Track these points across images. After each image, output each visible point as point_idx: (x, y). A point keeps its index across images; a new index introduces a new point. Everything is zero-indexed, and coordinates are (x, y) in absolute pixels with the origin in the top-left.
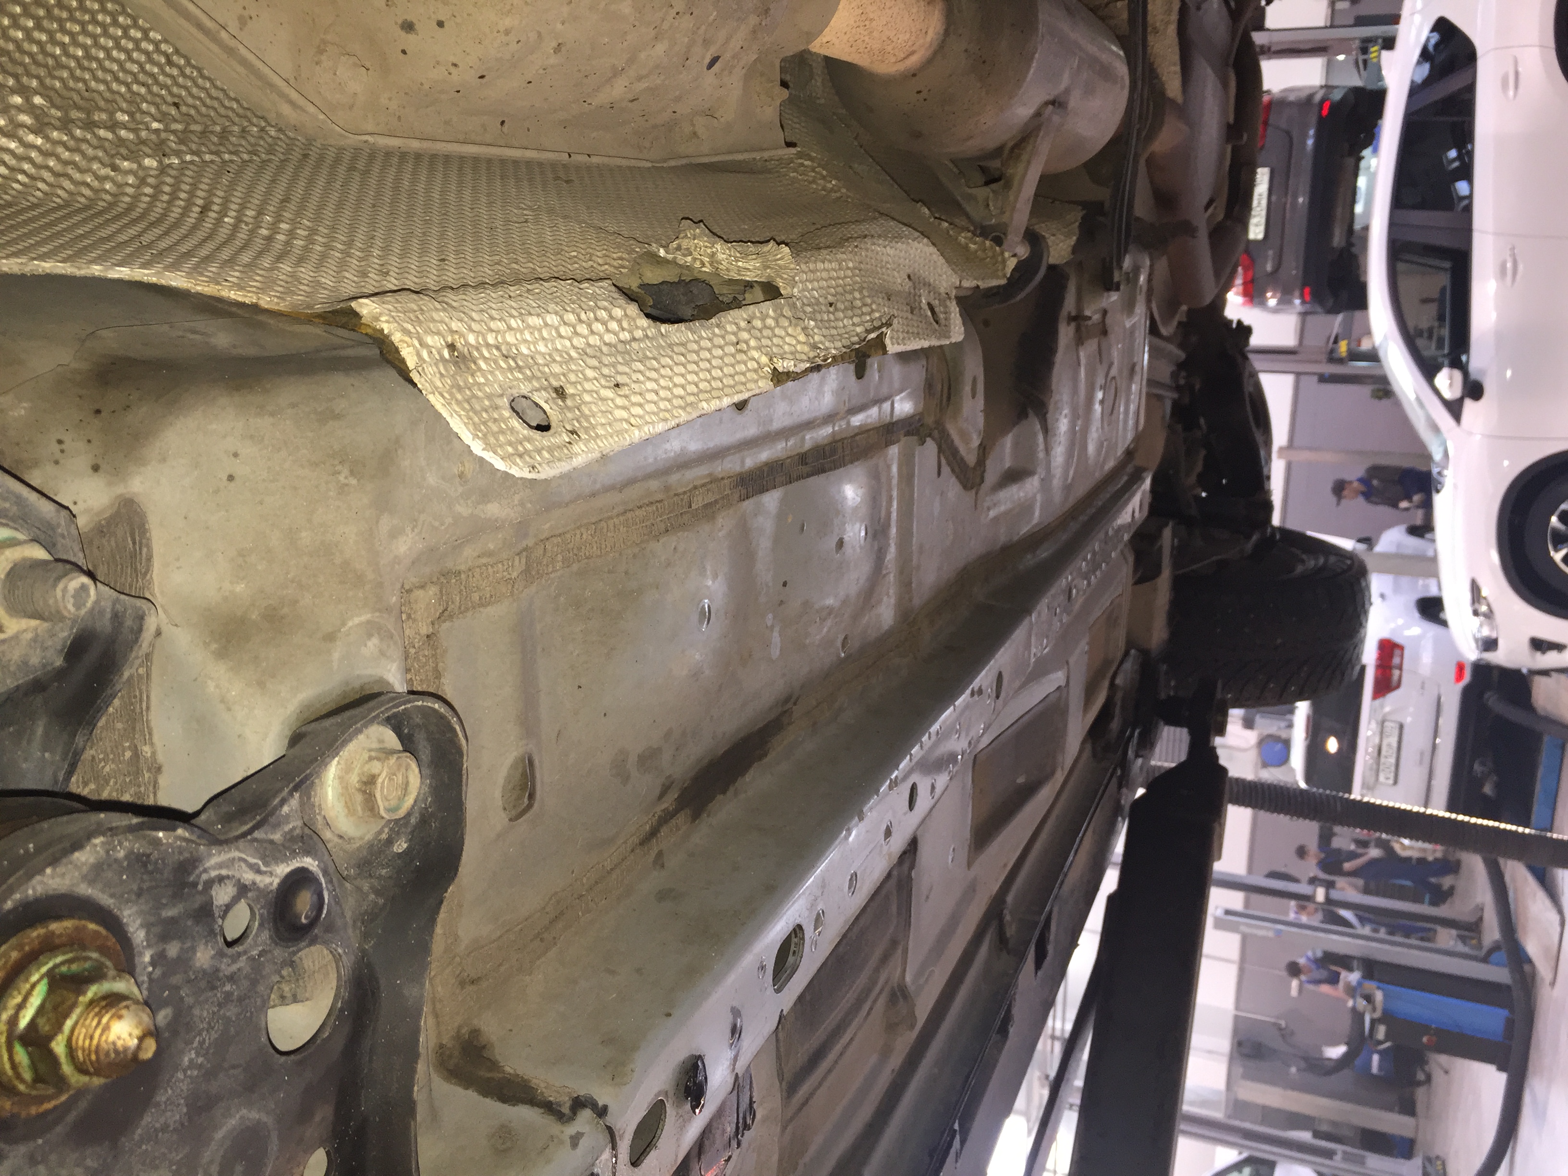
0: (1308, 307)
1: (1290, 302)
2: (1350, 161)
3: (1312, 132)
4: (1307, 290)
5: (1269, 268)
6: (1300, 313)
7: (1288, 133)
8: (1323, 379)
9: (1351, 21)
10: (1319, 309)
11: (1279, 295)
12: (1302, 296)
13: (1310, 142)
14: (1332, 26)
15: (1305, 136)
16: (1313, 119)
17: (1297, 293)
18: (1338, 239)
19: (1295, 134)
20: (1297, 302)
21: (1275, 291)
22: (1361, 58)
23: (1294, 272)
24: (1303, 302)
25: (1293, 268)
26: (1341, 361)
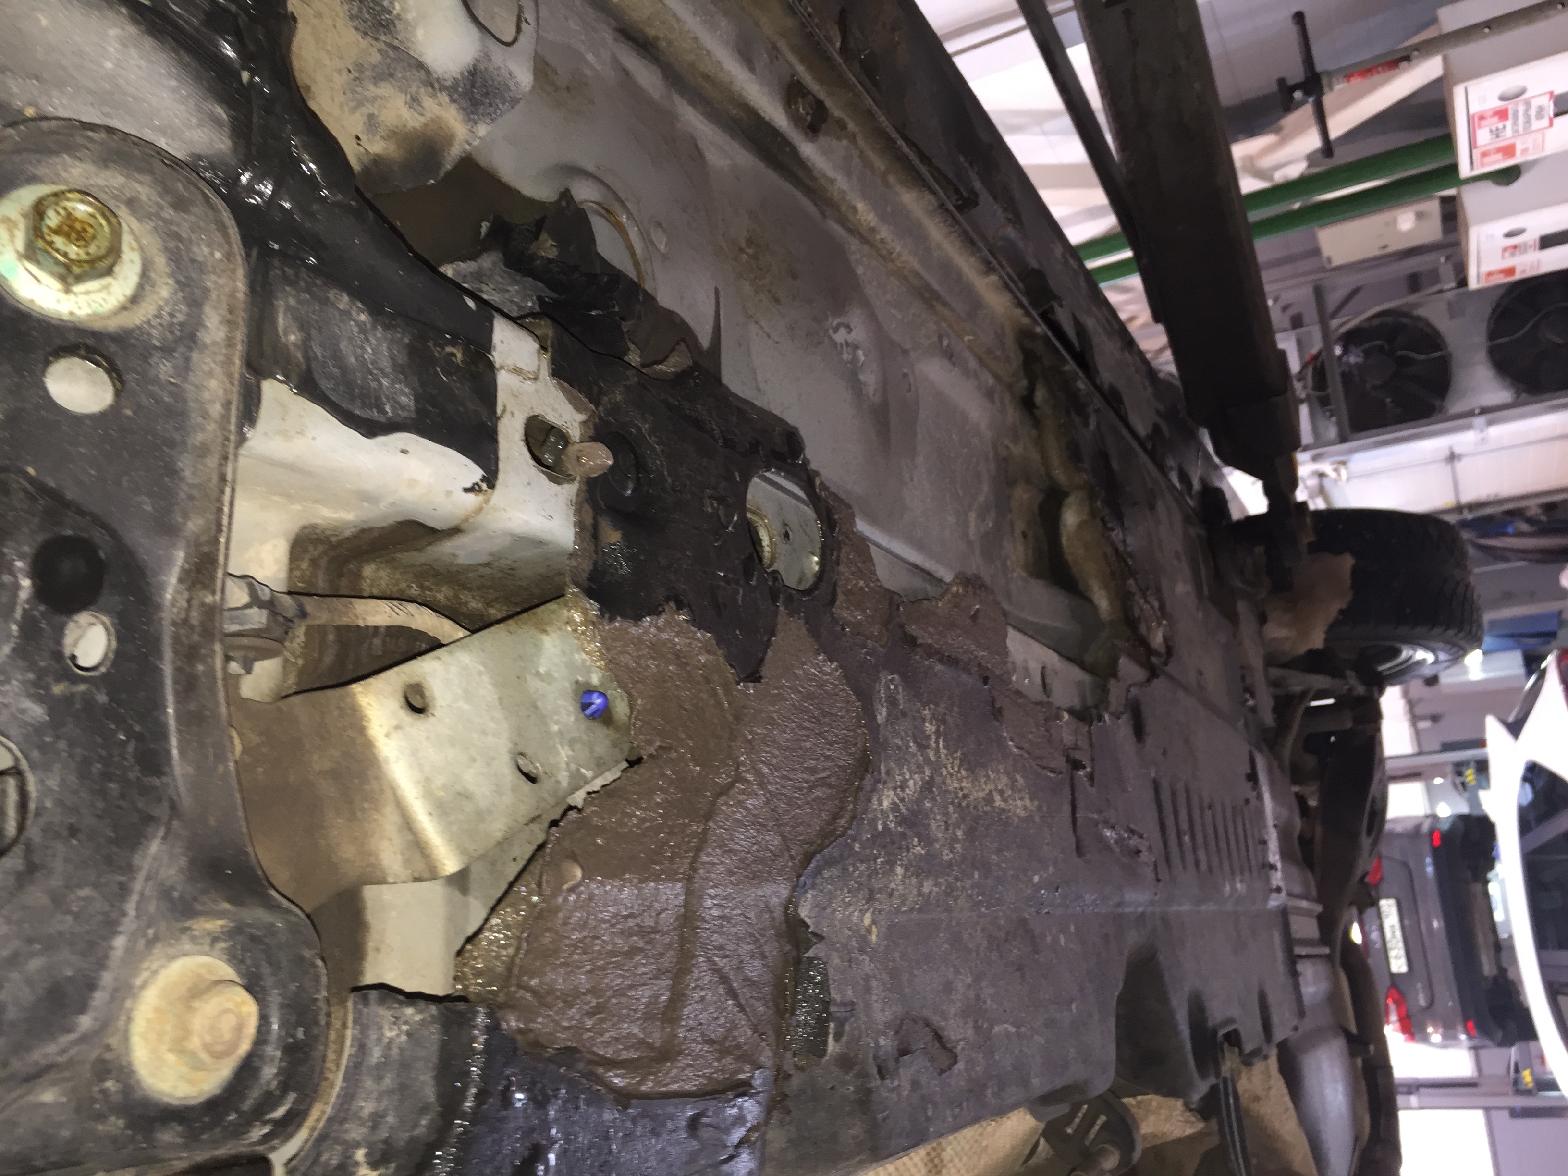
0: (1476, 1042)
1: (1455, 1038)
2: (1478, 887)
3: (1428, 860)
4: (1471, 1024)
5: (1422, 1001)
6: (1470, 1048)
7: (1405, 865)
8: (1516, 1113)
9: (1437, 747)
10: (1488, 1042)
11: (1441, 1030)
12: (1467, 1032)
13: (1430, 870)
14: (1420, 753)
15: (1423, 867)
16: (1427, 849)
17: (1460, 1028)
18: (1488, 968)
19: (1412, 864)
20: (1463, 1037)
21: (1435, 1026)
22: (1458, 780)
23: (1450, 1004)
24: (1470, 1037)
25: (1448, 1000)
26: (1528, 1092)
